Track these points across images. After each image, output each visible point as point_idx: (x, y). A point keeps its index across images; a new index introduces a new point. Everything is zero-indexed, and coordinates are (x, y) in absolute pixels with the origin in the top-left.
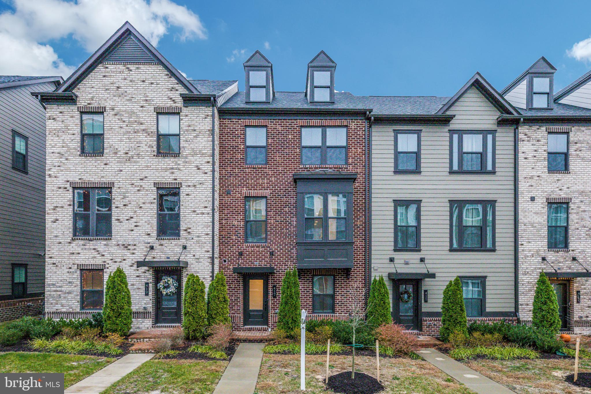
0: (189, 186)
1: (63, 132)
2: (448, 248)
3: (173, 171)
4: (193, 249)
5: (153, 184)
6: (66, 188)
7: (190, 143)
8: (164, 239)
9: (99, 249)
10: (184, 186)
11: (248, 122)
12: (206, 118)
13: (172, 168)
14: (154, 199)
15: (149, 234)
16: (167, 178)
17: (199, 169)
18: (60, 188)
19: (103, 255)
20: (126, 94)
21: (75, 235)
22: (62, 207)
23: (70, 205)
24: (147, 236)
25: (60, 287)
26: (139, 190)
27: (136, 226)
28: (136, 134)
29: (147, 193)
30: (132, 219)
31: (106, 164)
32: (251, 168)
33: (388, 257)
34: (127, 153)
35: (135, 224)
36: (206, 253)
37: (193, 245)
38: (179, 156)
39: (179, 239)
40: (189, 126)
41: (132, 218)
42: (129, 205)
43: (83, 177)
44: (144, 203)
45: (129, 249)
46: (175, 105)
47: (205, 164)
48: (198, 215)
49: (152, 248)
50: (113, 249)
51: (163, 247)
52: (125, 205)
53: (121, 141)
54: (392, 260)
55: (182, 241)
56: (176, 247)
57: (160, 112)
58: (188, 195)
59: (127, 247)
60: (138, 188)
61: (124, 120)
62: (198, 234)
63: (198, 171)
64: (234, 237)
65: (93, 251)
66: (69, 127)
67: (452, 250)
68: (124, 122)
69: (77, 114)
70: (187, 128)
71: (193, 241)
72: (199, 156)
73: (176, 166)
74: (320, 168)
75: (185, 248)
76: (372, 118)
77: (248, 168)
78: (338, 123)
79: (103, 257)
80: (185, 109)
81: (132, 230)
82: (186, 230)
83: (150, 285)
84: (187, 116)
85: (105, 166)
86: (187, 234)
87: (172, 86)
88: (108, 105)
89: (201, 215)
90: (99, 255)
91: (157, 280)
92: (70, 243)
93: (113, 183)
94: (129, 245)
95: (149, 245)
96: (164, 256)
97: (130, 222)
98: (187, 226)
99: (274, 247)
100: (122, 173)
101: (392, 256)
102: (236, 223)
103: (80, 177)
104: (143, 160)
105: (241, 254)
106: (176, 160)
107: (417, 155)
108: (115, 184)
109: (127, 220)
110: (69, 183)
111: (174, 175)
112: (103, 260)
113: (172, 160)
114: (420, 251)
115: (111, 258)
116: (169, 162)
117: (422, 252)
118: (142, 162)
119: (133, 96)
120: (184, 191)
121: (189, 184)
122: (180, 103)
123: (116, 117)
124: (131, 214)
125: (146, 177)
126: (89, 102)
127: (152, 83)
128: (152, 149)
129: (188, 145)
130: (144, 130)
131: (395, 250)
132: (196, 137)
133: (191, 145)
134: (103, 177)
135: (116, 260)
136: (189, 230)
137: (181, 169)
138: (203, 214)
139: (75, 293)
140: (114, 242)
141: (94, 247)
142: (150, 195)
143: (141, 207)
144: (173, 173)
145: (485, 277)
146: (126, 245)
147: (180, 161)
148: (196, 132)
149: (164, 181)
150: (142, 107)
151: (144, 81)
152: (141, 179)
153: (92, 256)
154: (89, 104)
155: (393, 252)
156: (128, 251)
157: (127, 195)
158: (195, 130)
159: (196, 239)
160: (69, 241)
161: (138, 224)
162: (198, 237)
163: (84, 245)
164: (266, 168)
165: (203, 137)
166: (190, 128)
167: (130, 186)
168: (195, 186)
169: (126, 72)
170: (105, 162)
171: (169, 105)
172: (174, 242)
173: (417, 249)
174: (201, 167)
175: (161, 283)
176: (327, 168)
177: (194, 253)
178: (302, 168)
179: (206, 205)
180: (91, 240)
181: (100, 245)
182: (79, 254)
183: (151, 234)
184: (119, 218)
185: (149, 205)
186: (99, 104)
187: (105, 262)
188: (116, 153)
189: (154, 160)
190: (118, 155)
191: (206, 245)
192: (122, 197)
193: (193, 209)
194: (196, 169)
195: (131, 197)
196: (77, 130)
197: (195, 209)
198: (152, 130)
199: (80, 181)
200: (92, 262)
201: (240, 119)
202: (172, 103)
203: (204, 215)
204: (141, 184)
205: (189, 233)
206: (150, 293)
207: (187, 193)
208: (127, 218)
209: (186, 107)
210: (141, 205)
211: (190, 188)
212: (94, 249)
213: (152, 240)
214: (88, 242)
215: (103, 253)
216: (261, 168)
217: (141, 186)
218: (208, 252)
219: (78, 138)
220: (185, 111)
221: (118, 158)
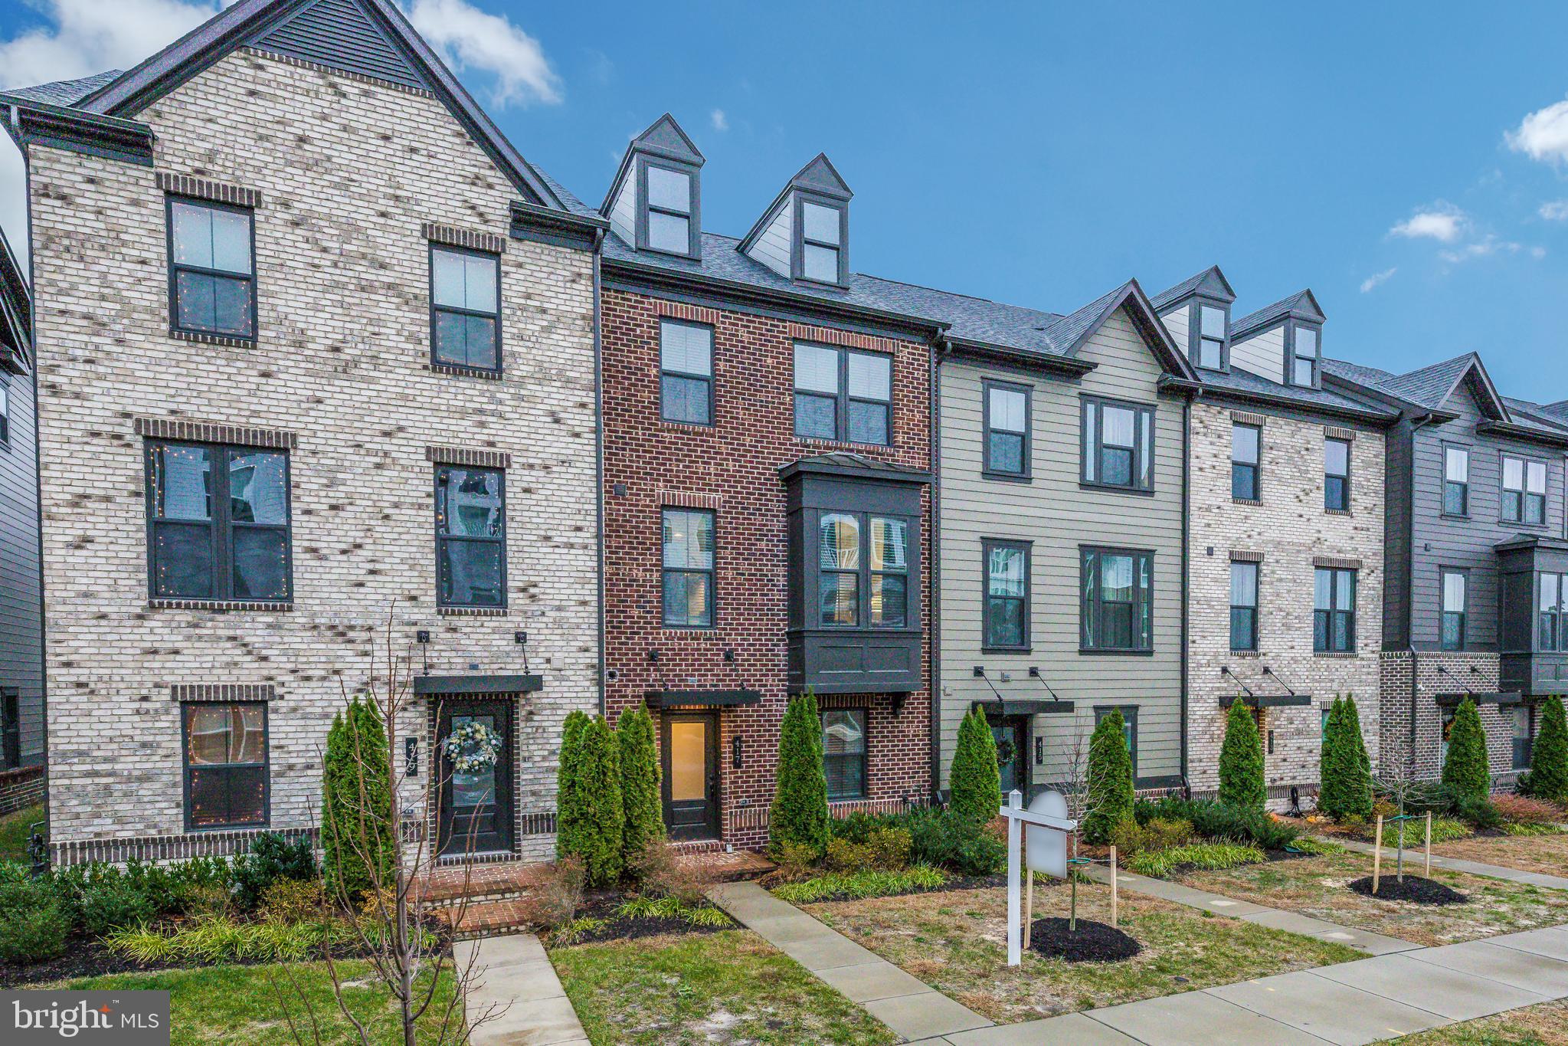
0: (531, 466)
1: (103, 248)
2: (1077, 647)
3: (484, 418)
4: (546, 643)
5: (423, 451)
6: (119, 437)
7: (530, 345)
8: (460, 614)
9: (247, 640)
10: (515, 466)
11: (666, 307)
12: (573, 281)
13: (481, 412)
14: (429, 495)
15: (414, 598)
16: (466, 438)
17: (557, 421)
18: (96, 434)
19: (265, 659)
20: (328, 165)
21: (154, 592)
22: (108, 499)
23: (138, 494)
24: (408, 604)
25: (112, 760)
26: (378, 466)
27: (372, 572)
28: (365, 295)
29: (404, 474)
30: (359, 552)
31: (265, 375)
32: (676, 431)
33: (971, 666)
34: (337, 350)
35: (371, 566)
36: (581, 655)
37: (546, 631)
38: (500, 378)
39: (505, 614)
40: (528, 297)
41: (359, 546)
42: (349, 508)
43: (183, 407)
44: (396, 505)
45: (351, 641)
46: (484, 227)
47: (575, 410)
48: (557, 550)
49: (423, 637)
50: (299, 641)
51: (458, 635)
52: (333, 507)
53: (317, 308)
54: (979, 672)
55: (514, 621)
56: (497, 636)
57: (440, 241)
58: (526, 490)
59: (343, 634)
60: (377, 460)
61: (325, 244)
62: (557, 603)
63: (556, 426)
64: (635, 612)
65: (229, 645)
66: (123, 236)
67: (1083, 652)
68: (325, 250)
69: (154, 198)
70: (522, 301)
71: (545, 619)
72: (558, 384)
73: (493, 407)
74: (836, 448)
75: (521, 638)
76: (949, 345)
77: (669, 431)
78: (874, 343)
79: (263, 664)
80: (515, 245)
81: (361, 585)
82: (524, 590)
83: (422, 745)
84: (520, 265)
85: (263, 380)
86: (528, 601)
87: (476, 170)
88: (271, 186)
89: (566, 551)
90: (248, 658)
91: (445, 730)
92: (140, 617)
93: (294, 436)
94: (352, 628)
95: (414, 629)
96: (461, 660)
97: (352, 558)
98: (526, 578)
99: (734, 639)
100: (321, 407)
101: (979, 664)
102: (640, 574)
103: (174, 407)
104: (390, 376)
105: (653, 657)
106: (492, 388)
107: (1025, 440)
108: (300, 439)
109: (344, 552)
110: (129, 422)
111: (485, 431)
112: (265, 673)
113: (478, 386)
114: (1028, 652)
115: (291, 666)
116: (471, 392)
117: (1033, 656)
118: (390, 383)
119: (354, 177)
120: (516, 478)
121: (531, 461)
122: (500, 228)
123: (298, 231)
124: (358, 536)
125: (401, 429)
126: (198, 164)
127: (413, 150)
128: (419, 347)
129: (524, 350)
130: (390, 286)
131: (985, 651)
132: (547, 330)
133: (534, 351)
134: (255, 414)
135: (310, 673)
136: (532, 590)
137: (508, 415)
138: (572, 546)
139: (165, 778)
140: (299, 618)
141: (231, 633)
142: (416, 482)
143: (387, 517)
144: (482, 425)
145: (1136, 707)
146: (341, 629)
147: (505, 393)
148: (548, 317)
149: (455, 444)
150: (383, 215)
151: (386, 138)
152: (386, 434)
153: (225, 659)
154: (198, 171)
155: (979, 655)
156: (349, 646)
157: (340, 476)
158: (544, 311)
159: (553, 614)
160: (139, 611)
161: (378, 566)
162: (559, 609)
163: (196, 626)
164: (713, 436)
165: (567, 332)
166: (529, 302)
167: (351, 450)
168: (546, 467)
169: (329, 98)
170: (263, 368)
171: (468, 225)
172: (491, 623)
173: (1023, 646)
174: (562, 415)
175: (454, 740)
176: (852, 450)
177: (548, 655)
178: (796, 445)
179: (579, 524)
180: (221, 611)
181: (255, 626)
182: (176, 652)
183: (422, 599)
184: (314, 545)
185: (414, 512)
186: (238, 179)
187: (270, 679)
188: (300, 345)
189: (425, 380)
190: (306, 352)
191: (580, 632)
192: (325, 481)
193: (543, 533)
194: (549, 419)
195: (353, 483)
196: (156, 251)
197: (550, 533)
198: (417, 291)
199: (172, 418)
200: (225, 678)
201: (648, 297)
202: (477, 220)
203: (573, 551)
204: (386, 447)
205: (533, 597)
206: (423, 769)
207: (525, 485)
208: (344, 546)
209: (520, 240)
210: (387, 511)
211: (533, 473)
212: (233, 638)
213: (426, 613)
214: (207, 615)
215: (264, 652)
216: (701, 434)
217: (386, 454)
218: (586, 650)
219: (162, 277)
220: (515, 251)
221: (309, 359)
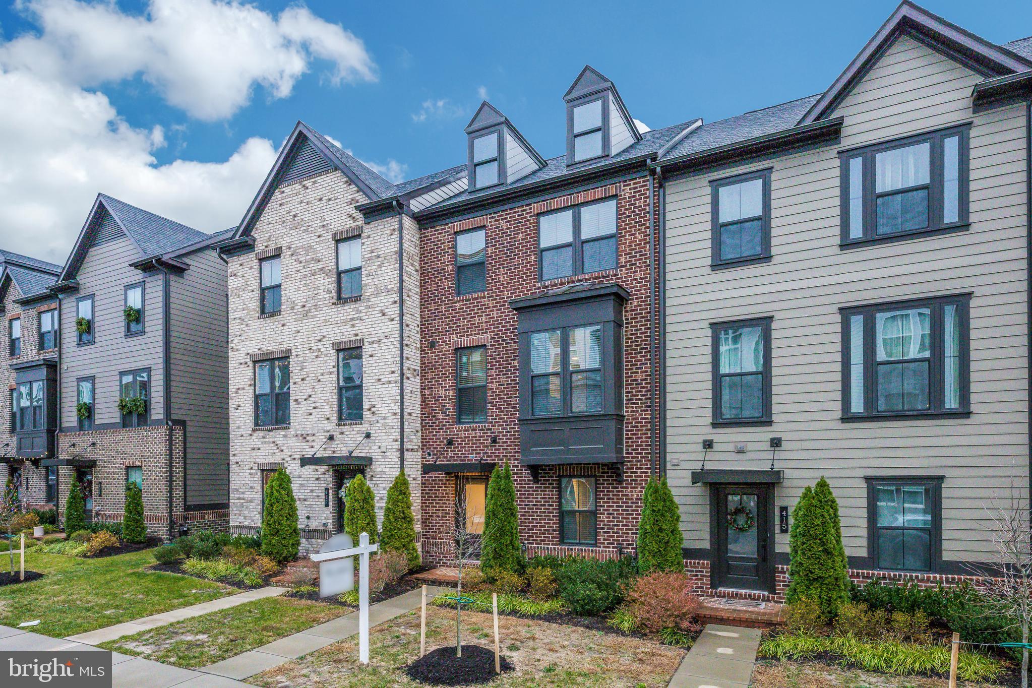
0: (373, 343)
1: (244, 290)
2: (839, 414)
3: (354, 322)
4: (379, 438)
5: (331, 345)
6: (246, 363)
7: (373, 277)
8: (344, 425)
9: (278, 442)
10: (366, 344)
11: (458, 226)
12: (392, 234)
13: (352, 319)
14: (334, 367)
15: (328, 419)
16: (346, 335)
17: (384, 315)
18: (241, 364)
19: (282, 451)
20: (302, 223)
21: (256, 424)
22: (243, 389)
23: (250, 385)
24: (326, 422)
25: (243, 493)
26: (317, 357)
27: (315, 408)
28: (313, 277)
29: (325, 359)
30: (311, 399)
31: (283, 325)
32: (463, 301)
33: (701, 439)
34: (304, 306)
35: (314, 405)
36: (394, 443)
37: (379, 431)
38: (360, 299)
39: (361, 424)
40: (372, 252)
41: (310, 396)
42: (307, 379)
43: (262, 346)
44: (322, 375)
45: (308, 441)
46: (355, 224)
47: (392, 306)
48: (384, 386)
49: (331, 438)
50: (292, 442)
51: (344, 436)
52: (303, 379)
53: (298, 289)
54: (708, 445)
55: (365, 427)
56: (359, 435)
57: (340, 239)
58: (371, 356)
59: (305, 438)
60: (316, 354)
61: (301, 259)
62: (383, 415)
63: (383, 317)
64: (441, 416)
65: (272, 445)
66: (249, 283)
67: (848, 418)
68: (301, 262)
69: (255, 264)
70: (370, 255)
71: (378, 425)
72: (384, 294)
73: (357, 315)
74: (568, 283)
75: (368, 436)
76: (658, 169)
77: (459, 302)
78: (599, 193)
79: (282, 453)
80: (367, 227)
81: (311, 414)
82: (369, 410)
83: (331, 491)
84: (369, 237)
85: (282, 328)
86: (371, 415)
87: (352, 196)
88: (284, 243)
89: (387, 386)
90: (278, 451)
91: (339, 485)
92: (251, 435)
93: (291, 350)
94: (308, 435)
95: (329, 434)
96: (345, 449)
97: (309, 402)
98: (370, 403)
99: (497, 429)
100: (299, 334)
101: (709, 438)
102: (443, 392)
103: (259, 347)
104: (321, 312)
105: (450, 443)
106: (357, 306)
107: (764, 221)
108: (293, 351)
109: (306, 400)
110: (249, 356)
111: (355, 329)
112: (282, 457)
113: (352, 307)
114: (769, 423)
115: (289, 454)
116: (349, 310)
117: (774, 427)
118: (321, 316)
119: (310, 224)
120: (367, 349)
121: (373, 339)
122: (360, 222)
123: (293, 258)
124: (309, 392)
125: (324, 337)
126: (266, 244)
127: (330, 200)
128: (331, 295)
129: (370, 281)
130: (321, 269)
131: (715, 425)
132: (380, 266)
133: (375, 280)
134: (280, 343)
135: (295, 457)
136: (373, 409)
137: (364, 318)
138: (390, 382)
139: (256, 501)
140: (292, 432)
141: (273, 440)
142: (329, 361)
143: (319, 381)
144: (353, 326)
145: (941, 478)
146: (305, 436)
147: (361, 306)
148: (380, 259)
149: (343, 338)
150: (319, 237)
151: (321, 199)
152: (320, 341)
153: (271, 451)
154: (267, 247)
155: (710, 430)
156: (307, 443)
157: (305, 364)
158: (379, 257)
159: (382, 421)
160: (250, 432)
161: (317, 405)
162: (384, 418)
163: (264, 438)
164: (484, 297)
165: (388, 264)
166: (373, 254)
167: (307, 352)
168: (379, 341)
169: (303, 192)
170: (282, 322)
171: (348, 226)
172: (357, 428)
173: (765, 420)
174: (386, 311)
175: (343, 490)
176: (581, 280)
177: (379, 444)
178: (539, 288)
179: (393, 369)
180: (270, 431)
181: (278, 436)
182: (259, 449)
183: (331, 419)
184: (297, 398)
185: (328, 376)
186: (276, 243)
187: (284, 460)
188: (293, 308)
189: (333, 310)
190: (295, 311)
191: (394, 430)
192: (300, 368)
193: (377, 377)
194: (380, 315)
195: (310, 368)
196: (255, 285)
197: (380, 377)
198: (330, 268)
199: (259, 352)
200: (272, 461)
201: (447, 224)
202: (352, 222)
203: (391, 385)
204: (319, 347)
205: (373, 413)
206: (331, 503)
207: (370, 353)
208: (305, 397)
209: (368, 223)
210: (319, 378)
211: (374, 346)
212: (274, 442)
213: (331, 426)
214: (266, 432)
215: (282, 448)
216: (477, 298)
217: (319, 350)
218: (397, 441)
219: (257, 293)
220: (367, 230)
221: (296, 314)
